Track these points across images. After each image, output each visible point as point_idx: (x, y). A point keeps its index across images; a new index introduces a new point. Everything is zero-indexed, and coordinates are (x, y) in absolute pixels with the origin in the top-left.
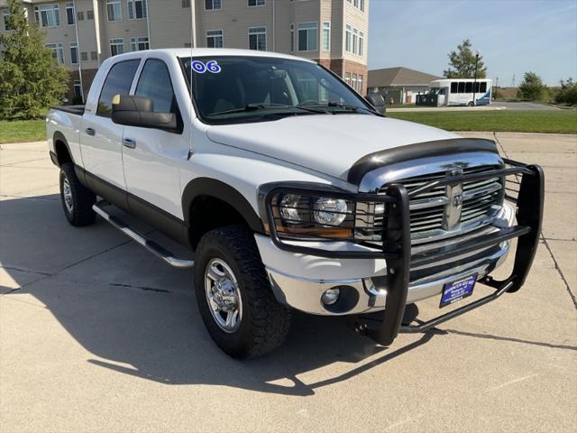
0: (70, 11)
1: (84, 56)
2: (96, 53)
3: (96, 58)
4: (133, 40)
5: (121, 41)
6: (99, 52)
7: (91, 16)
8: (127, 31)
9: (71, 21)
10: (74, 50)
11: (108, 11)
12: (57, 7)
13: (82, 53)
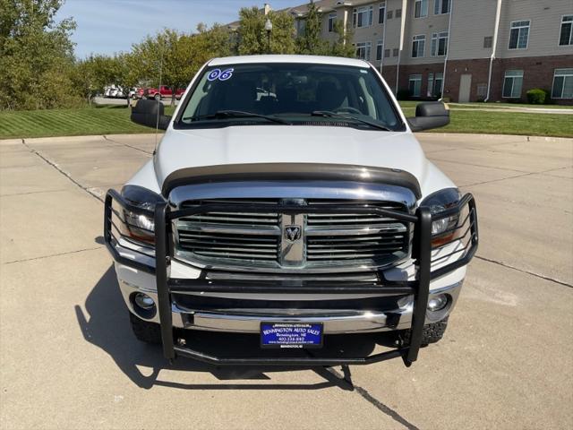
0: (382, 11)
1: (387, 52)
2: (398, 50)
3: (397, 55)
4: (435, 36)
5: (423, 37)
6: (401, 48)
7: (399, 14)
8: (431, 26)
9: (381, 21)
10: (379, 48)
11: (415, 9)
12: (371, 8)
13: (386, 51)
